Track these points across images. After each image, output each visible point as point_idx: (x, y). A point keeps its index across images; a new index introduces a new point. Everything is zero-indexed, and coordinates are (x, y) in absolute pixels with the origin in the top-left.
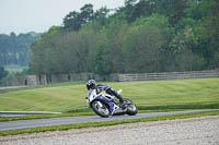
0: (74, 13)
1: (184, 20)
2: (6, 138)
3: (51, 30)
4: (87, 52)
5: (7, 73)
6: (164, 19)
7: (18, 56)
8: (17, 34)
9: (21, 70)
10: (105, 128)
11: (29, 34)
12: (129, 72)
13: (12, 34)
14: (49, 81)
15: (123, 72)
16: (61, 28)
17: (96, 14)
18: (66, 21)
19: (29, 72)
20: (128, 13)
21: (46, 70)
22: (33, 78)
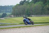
0: (22, 1)
1: (47, 3)
2: (6, 29)
3: (17, 5)
4: (25, 10)
5: (7, 14)
6: (42, 3)
7: (9, 11)
8: (9, 6)
9: (10, 14)
10: (29, 27)
11: (12, 6)
12: (34, 15)
13: (8, 6)
14: (16, 16)
15: (33, 15)
16: (19, 4)
17: (27, 1)
18: (20, 3)
19: (12, 14)
20: (34, 1)
21: (15, 14)
22: (13, 16)
